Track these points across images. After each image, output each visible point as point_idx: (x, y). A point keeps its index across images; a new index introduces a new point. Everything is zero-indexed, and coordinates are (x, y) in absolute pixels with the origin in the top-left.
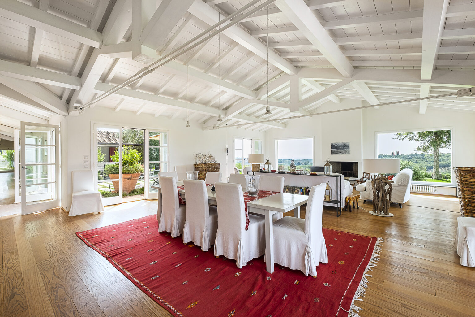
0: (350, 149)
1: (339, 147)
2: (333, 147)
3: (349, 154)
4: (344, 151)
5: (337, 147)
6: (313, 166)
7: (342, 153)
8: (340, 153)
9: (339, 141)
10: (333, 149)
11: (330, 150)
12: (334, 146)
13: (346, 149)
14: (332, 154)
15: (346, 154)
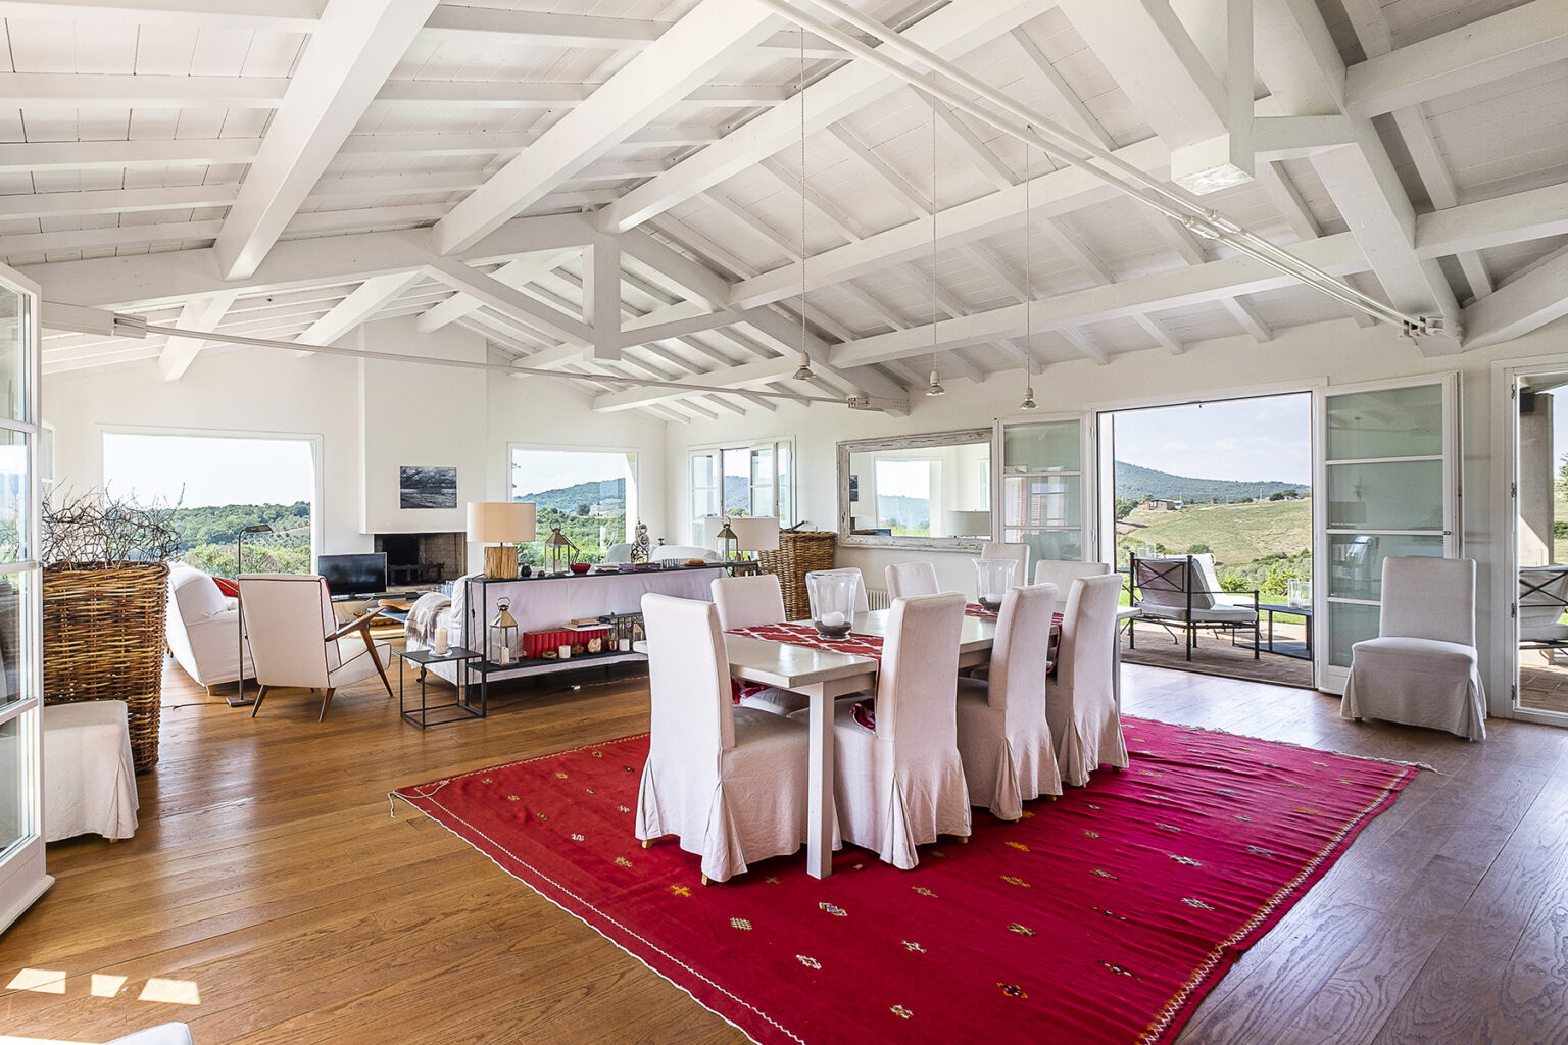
0: (458, 490)
1: (427, 482)
2: (407, 480)
3: (456, 506)
4: (440, 498)
5: (419, 482)
7: (434, 503)
8: (431, 505)
9: (428, 463)
10: (407, 490)
11: (396, 490)
12: (409, 478)
13: (445, 491)
14: (402, 508)
15: (446, 507)
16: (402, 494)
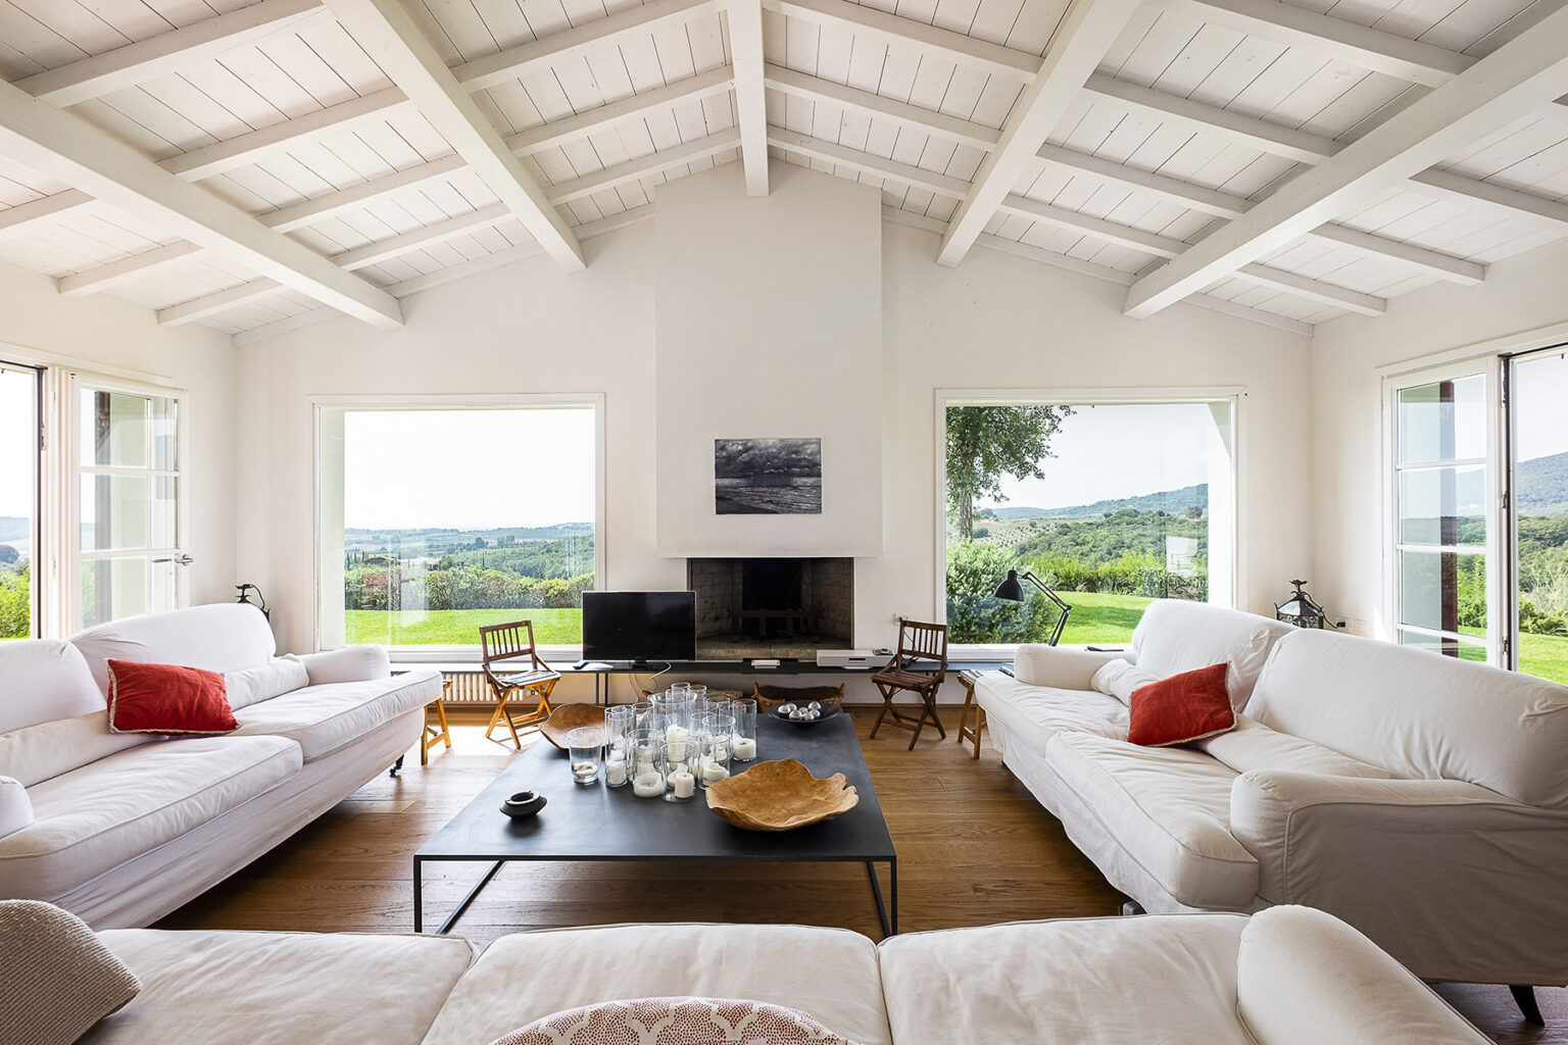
0: (824, 481)
1: (763, 467)
2: (728, 463)
3: (818, 510)
4: (789, 496)
5: (750, 465)
6: (599, 589)
7: (778, 504)
8: (770, 507)
9: (766, 430)
10: (726, 482)
11: (706, 482)
12: (731, 459)
13: (799, 481)
14: (718, 513)
15: (800, 511)
16: (717, 487)
